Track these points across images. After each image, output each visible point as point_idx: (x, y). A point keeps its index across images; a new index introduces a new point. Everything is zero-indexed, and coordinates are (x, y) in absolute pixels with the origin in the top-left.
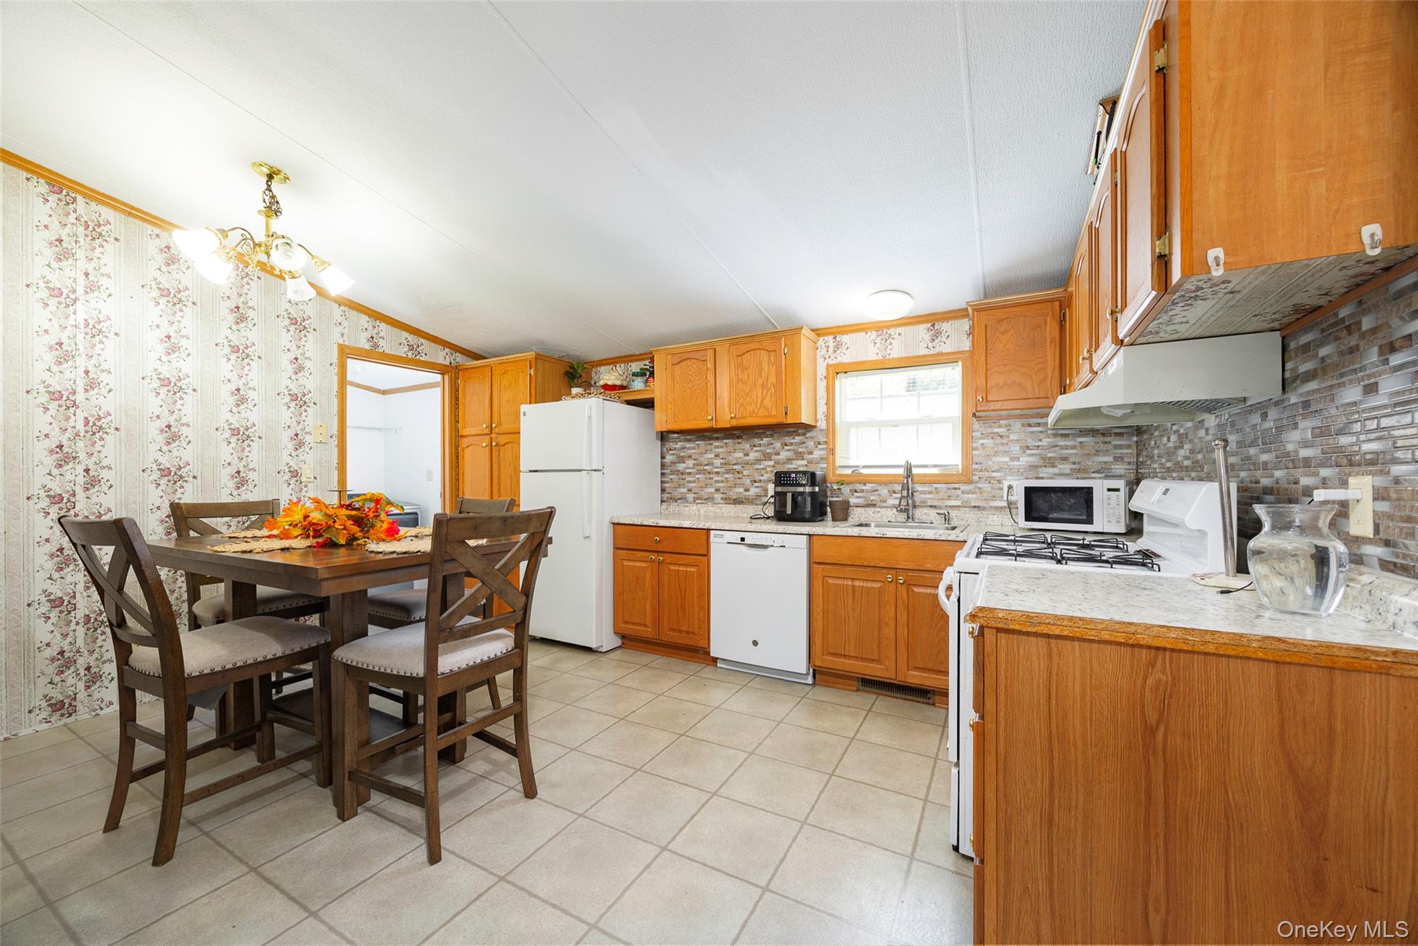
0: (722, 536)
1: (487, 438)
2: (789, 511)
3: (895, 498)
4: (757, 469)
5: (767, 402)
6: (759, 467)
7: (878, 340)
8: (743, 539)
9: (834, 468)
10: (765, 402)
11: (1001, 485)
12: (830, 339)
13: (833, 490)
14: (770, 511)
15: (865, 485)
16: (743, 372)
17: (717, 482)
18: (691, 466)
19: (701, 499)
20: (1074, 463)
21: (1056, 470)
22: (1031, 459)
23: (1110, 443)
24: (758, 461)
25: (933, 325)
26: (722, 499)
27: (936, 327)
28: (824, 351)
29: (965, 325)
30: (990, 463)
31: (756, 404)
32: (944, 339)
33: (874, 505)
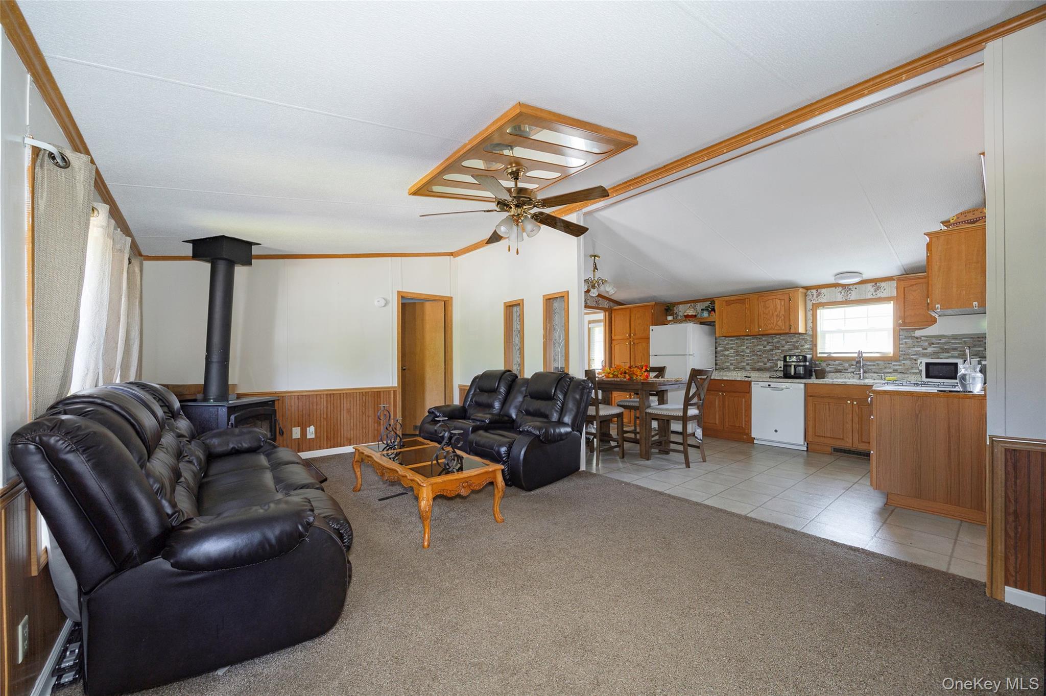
0: (758, 384)
1: (628, 341)
2: (793, 374)
3: (853, 368)
4: (771, 354)
5: (780, 323)
6: (772, 353)
7: (843, 292)
8: (769, 385)
9: (817, 354)
10: (778, 323)
11: (916, 362)
12: (814, 291)
13: (815, 364)
14: (781, 374)
15: (835, 362)
16: (766, 309)
17: (748, 360)
18: (732, 352)
19: (738, 368)
20: (960, 351)
21: (950, 355)
22: (935, 349)
23: (982, 341)
24: (772, 350)
25: (876, 284)
26: (750, 368)
27: (877, 285)
28: (811, 296)
29: (894, 284)
30: (910, 351)
31: (773, 324)
32: (882, 291)
33: (841, 372)
